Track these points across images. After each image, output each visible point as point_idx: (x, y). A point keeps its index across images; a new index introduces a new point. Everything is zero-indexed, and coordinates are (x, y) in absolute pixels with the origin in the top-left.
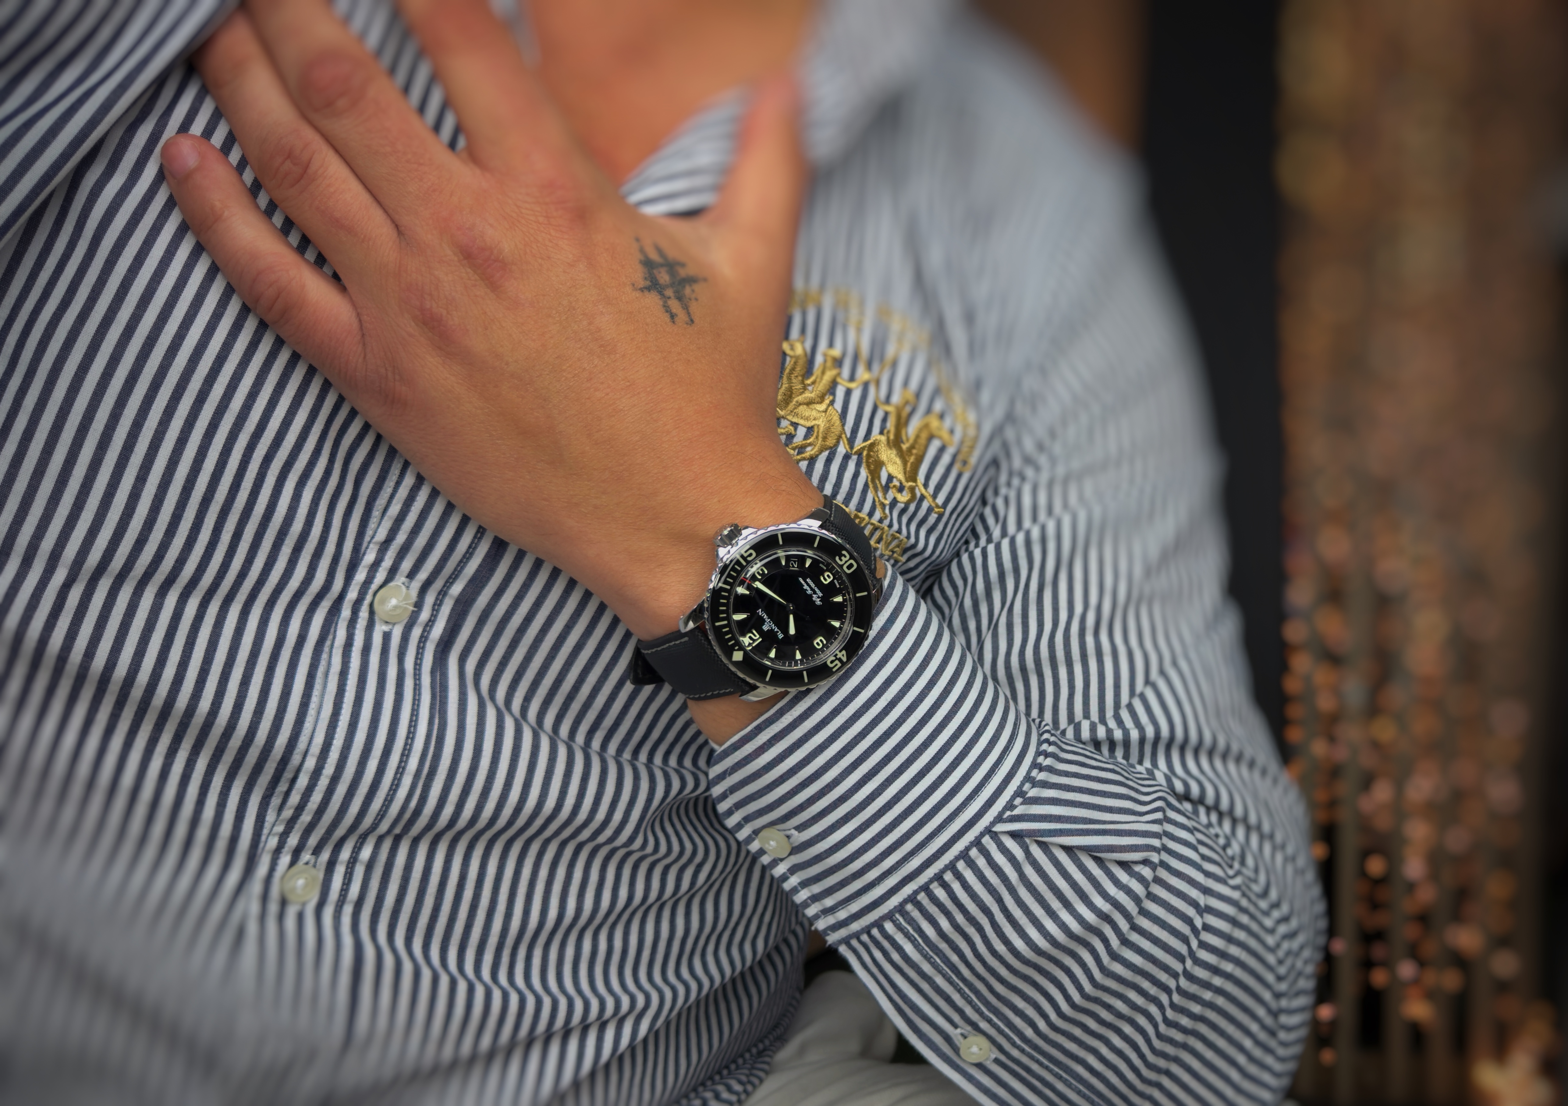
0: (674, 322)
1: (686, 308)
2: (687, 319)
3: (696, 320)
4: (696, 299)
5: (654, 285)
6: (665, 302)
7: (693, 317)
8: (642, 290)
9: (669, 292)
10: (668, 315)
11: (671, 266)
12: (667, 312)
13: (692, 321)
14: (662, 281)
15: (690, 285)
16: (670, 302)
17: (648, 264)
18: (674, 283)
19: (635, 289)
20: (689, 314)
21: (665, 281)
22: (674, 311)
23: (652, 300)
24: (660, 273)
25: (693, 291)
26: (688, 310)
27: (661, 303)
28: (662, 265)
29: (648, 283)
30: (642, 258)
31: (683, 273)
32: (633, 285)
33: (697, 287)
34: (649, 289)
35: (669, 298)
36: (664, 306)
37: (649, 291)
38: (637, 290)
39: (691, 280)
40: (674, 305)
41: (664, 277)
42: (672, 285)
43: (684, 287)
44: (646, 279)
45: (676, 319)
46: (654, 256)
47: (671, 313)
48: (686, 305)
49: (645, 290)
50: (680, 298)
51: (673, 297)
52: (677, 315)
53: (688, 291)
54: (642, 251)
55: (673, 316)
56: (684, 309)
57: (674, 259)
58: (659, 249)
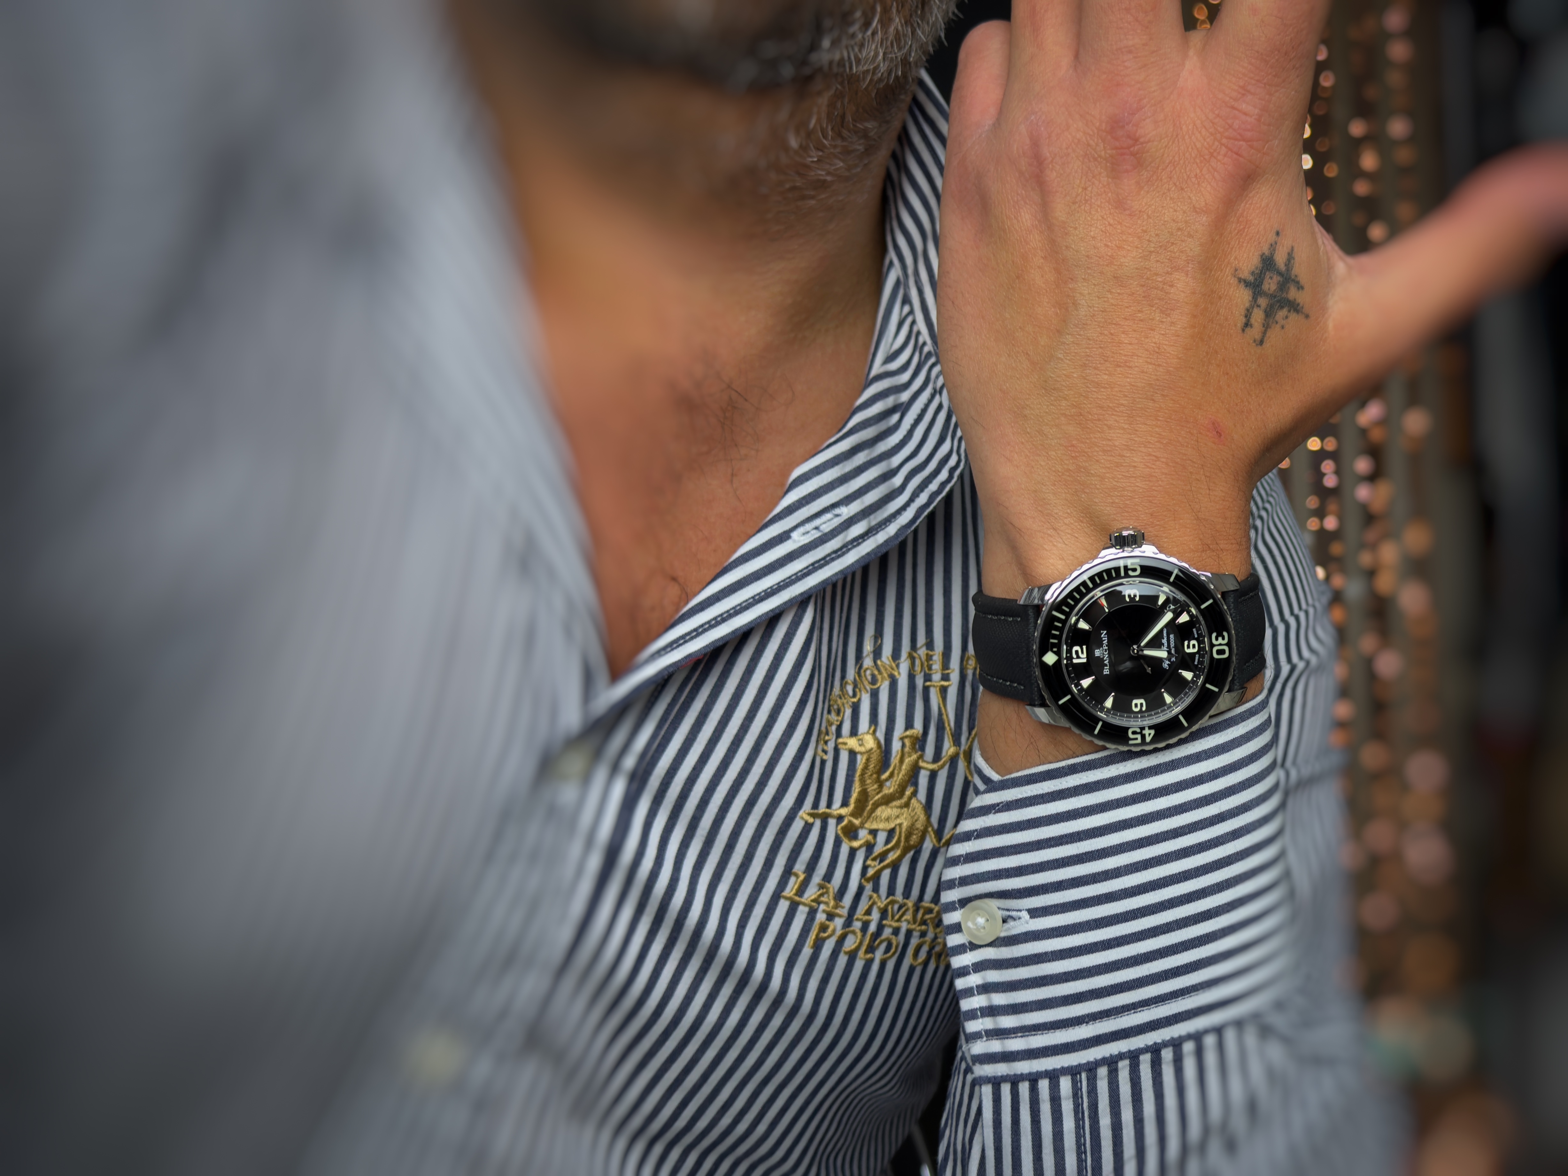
6: (1252, 307)
8: (1240, 280)
14: (1265, 287)
16: (1256, 311)
19: (1235, 276)
26: (1266, 330)
47: (1249, 320)
51: (1262, 308)
57: (1296, 276)
58: (1290, 257)
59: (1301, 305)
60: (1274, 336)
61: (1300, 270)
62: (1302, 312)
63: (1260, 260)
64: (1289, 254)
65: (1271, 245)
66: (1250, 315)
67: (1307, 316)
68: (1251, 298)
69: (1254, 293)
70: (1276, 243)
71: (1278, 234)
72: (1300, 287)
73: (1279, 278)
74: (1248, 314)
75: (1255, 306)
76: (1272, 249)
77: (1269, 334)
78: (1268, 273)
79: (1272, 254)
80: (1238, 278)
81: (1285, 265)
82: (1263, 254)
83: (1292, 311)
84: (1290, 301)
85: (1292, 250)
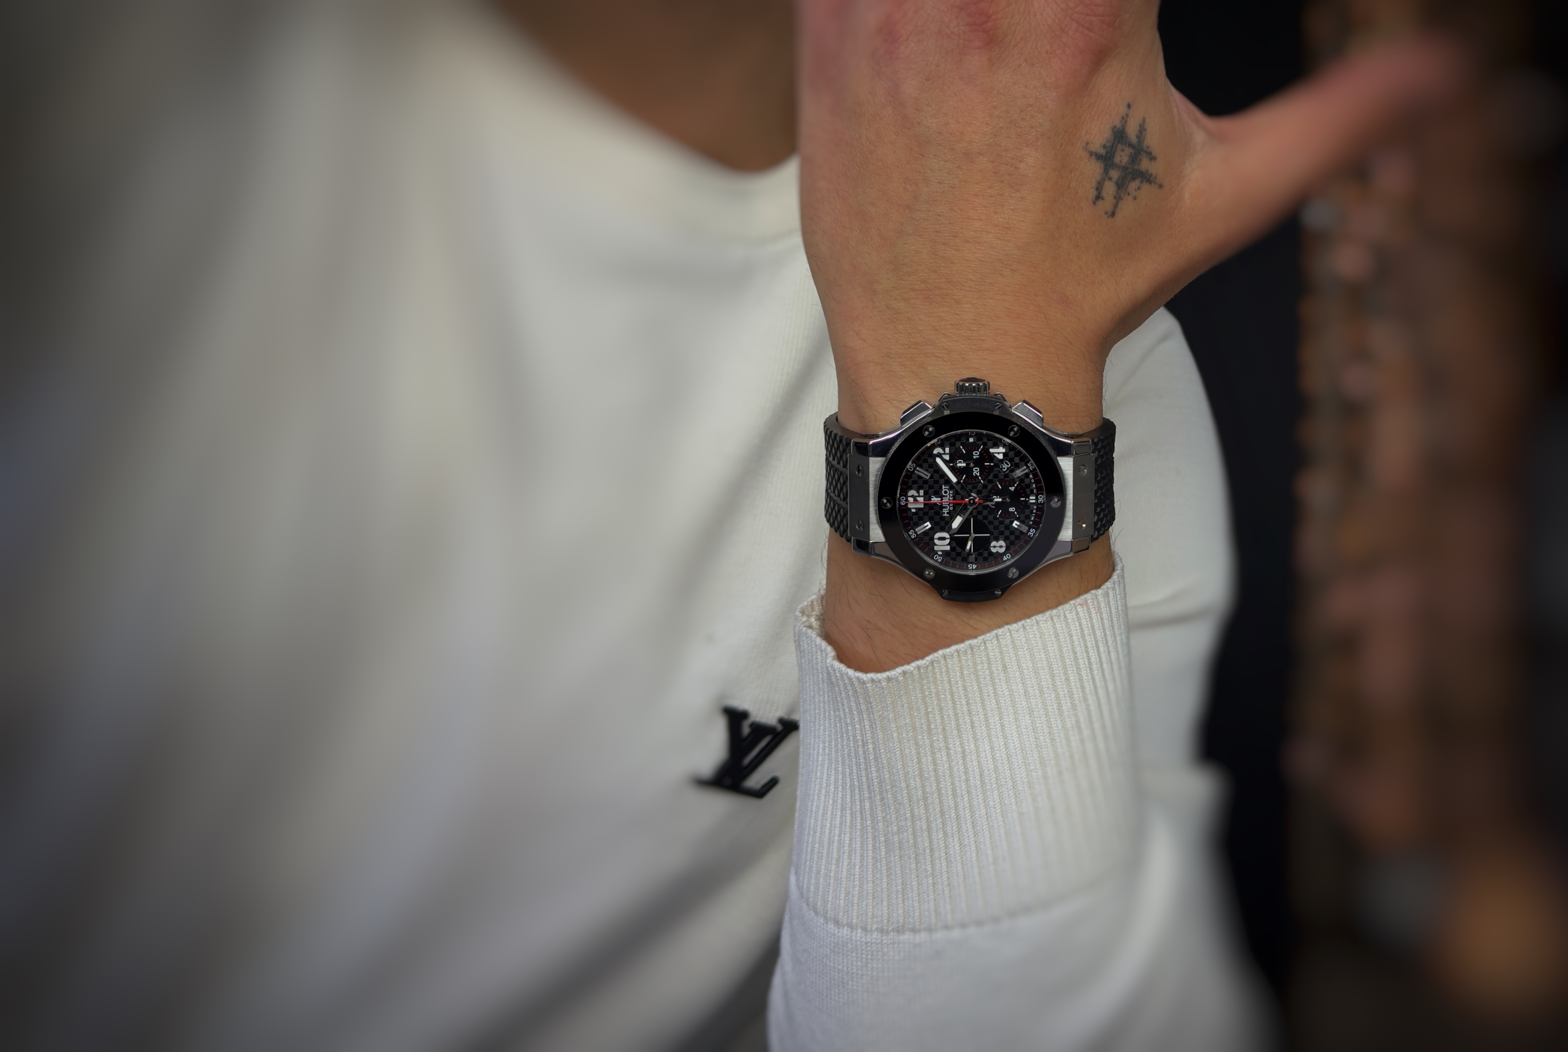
0: (1094, 203)
1: (1118, 198)
2: (1110, 209)
3: (1118, 216)
4: (1135, 198)
5: (1106, 159)
6: (1103, 180)
7: (1117, 211)
8: (1091, 154)
9: (1115, 174)
10: (1095, 193)
11: (1139, 151)
12: (1097, 189)
13: (1113, 214)
14: (1117, 159)
15: (1142, 182)
16: (1107, 183)
17: (1119, 135)
18: (1127, 169)
19: (1085, 149)
20: (1116, 206)
21: (1121, 161)
22: (1104, 193)
23: (1094, 169)
24: (1123, 150)
25: (1139, 188)
26: (1118, 202)
27: (1098, 177)
28: (1131, 145)
29: (1102, 152)
30: (1118, 125)
31: (1145, 164)
32: (1087, 144)
33: (1146, 187)
34: (1099, 157)
35: (1110, 179)
36: (1099, 183)
37: (1098, 159)
38: (1087, 149)
39: (1147, 178)
40: (1109, 189)
41: (1122, 157)
42: (1125, 168)
43: (1134, 179)
44: (1104, 147)
45: (1100, 202)
46: (1132, 132)
47: (1100, 193)
48: (1120, 196)
49: (1093, 157)
50: (1121, 185)
51: (1114, 180)
52: (1103, 199)
53: (1133, 185)
54: (1125, 119)
55: (1098, 197)
56: (1115, 198)
57: (1148, 147)
58: (1142, 129)
59: (1154, 175)
60: (1127, 207)
61: (1152, 141)
62: (1155, 183)
63: (1111, 133)
64: (1140, 125)
65: (1123, 118)
66: (1102, 188)
67: (1161, 186)
68: (1102, 171)
69: (1106, 165)
70: (1127, 116)
71: (1129, 106)
72: (1152, 158)
73: (1131, 150)
74: (1099, 188)
75: (1107, 179)
76: (1123, 122)
77: (1120, 205)
78: (1119, 146)
79: (1124, 127)
80: (1089, 151)
81: (1137, 137)
82: (1115, 127)
83: (1144, 182)
84: (1143, 172)
85: (1144, 120)
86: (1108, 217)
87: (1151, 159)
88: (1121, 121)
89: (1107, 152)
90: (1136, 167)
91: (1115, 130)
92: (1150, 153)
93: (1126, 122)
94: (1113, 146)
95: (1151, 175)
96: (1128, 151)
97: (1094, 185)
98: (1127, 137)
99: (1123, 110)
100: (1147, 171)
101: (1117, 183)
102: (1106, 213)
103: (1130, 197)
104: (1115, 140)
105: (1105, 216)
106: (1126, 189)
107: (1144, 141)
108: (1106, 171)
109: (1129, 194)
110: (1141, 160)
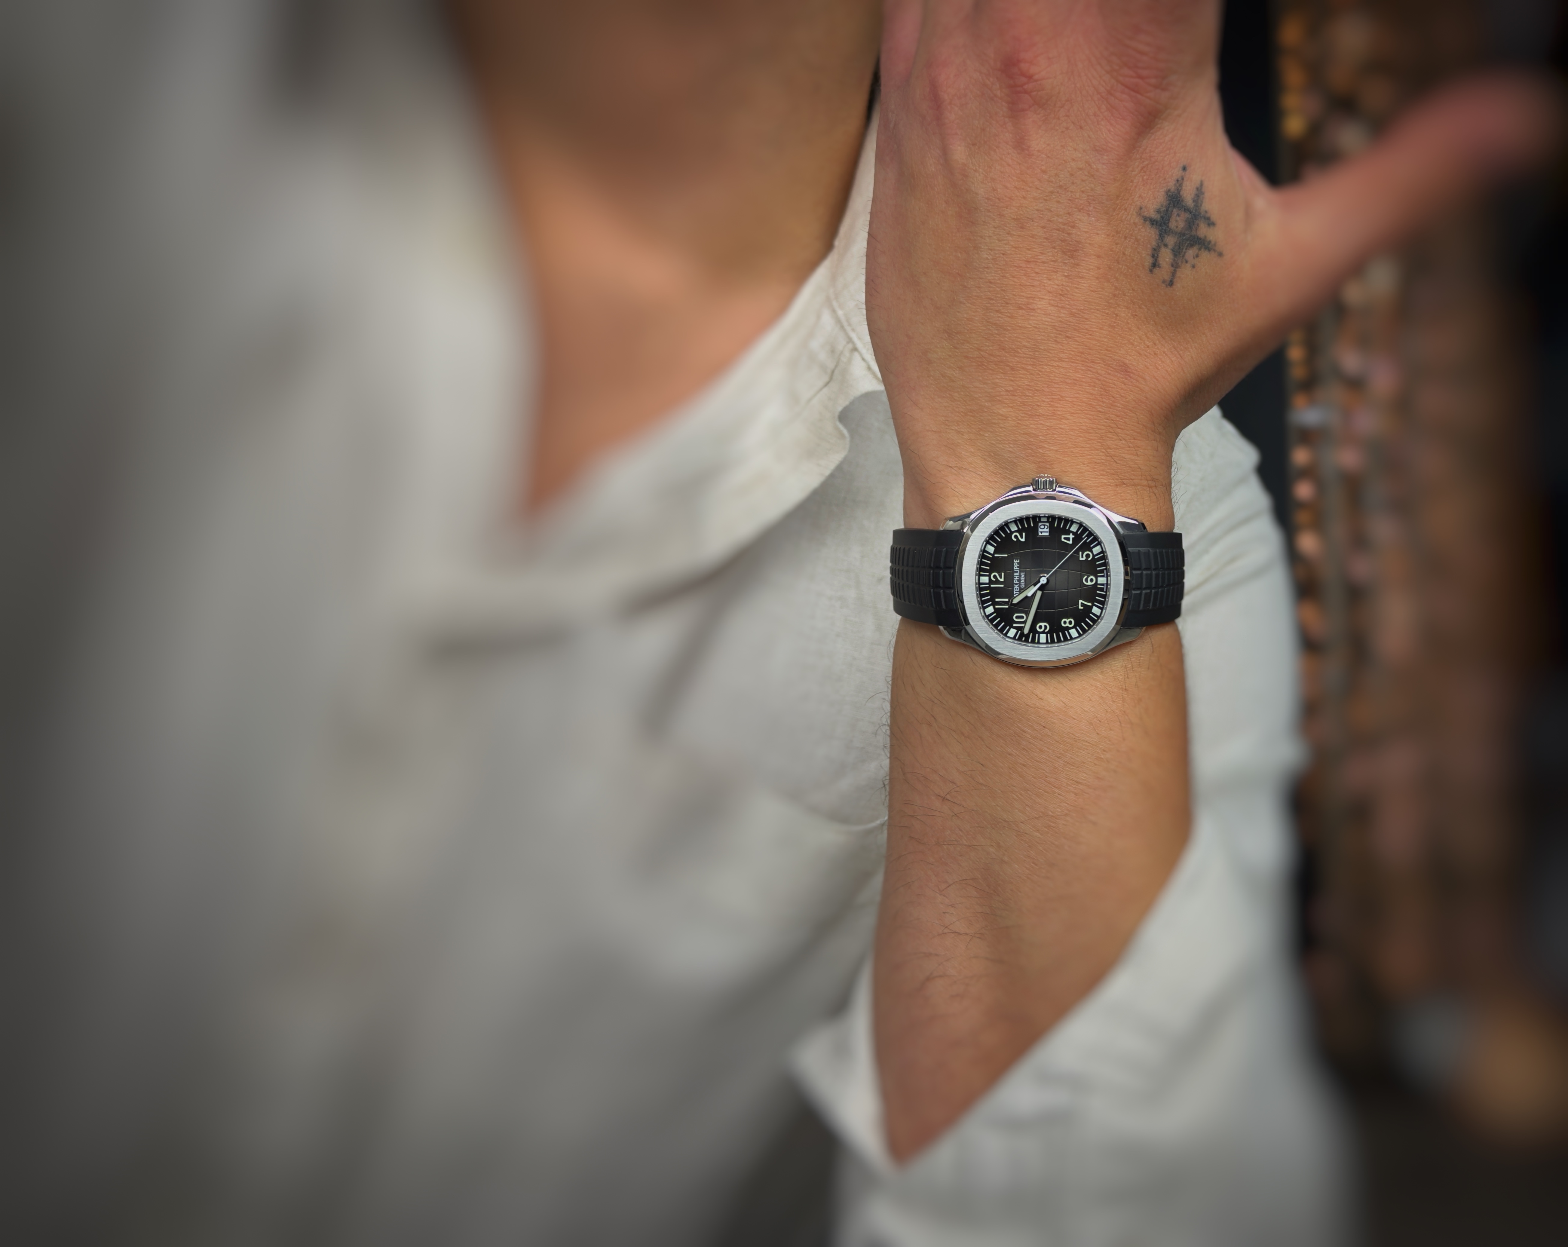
0: (1151, 271)
1: (1175, 266)
2: (1167, 277)
3: (1178, 285)
4: (1193, 267)
5: (1161, 223)
6: (1159, 247)
7: (1175, 280)
8: (1145, 219)
9: (1171, 240)
10: (1151, 260)
11: (1196, 216)
12: (1153, 256)
13: (1171, 283)
14: (1173, 225)
15: (1200, 249)
16: (1163, 249)
17: (1174, 200)
18: (1184, 235)
19: (1139, 214)
20: (1174, 274)
21: (1177, 227)
22: (1161, 261)
23: (1150, 234)
24: (1178, 215)
25: (1197, 256)
26: (1175, 271)
27: (1154, 243)
28: (1187, 210)
29: (1157, 216)
30: (1173, 189)
31: (1203, 230)
32: (1141, 208)
33: (1205, 254)
34: (1153, 222)
35: (1166, 245)
36: (1155, 250)
37: (1152, 224)
38: (1140, 214)
39: (1205, 245)
40: (1166, 256)
41: (1178, 222)
42: (1181, 234)
43: (1192, 246)
44: (1158, 211)
45: (1156, 270)
46: (1188, 194)
47: (1156, 260)
48: (1177, 264)
49: (1147, 222)
50: (1178, 252)
51: (1170, 247)
52: (1159, 267)
53: (1190, 253)
54: (1180, 182)
55: (1155, 265)
56: (1172, 266)
57: (1206, 212)
59: (1213, 243)
60: (1186, 276)
61: (1210, 206)
62: (1215, 251)
63: (1165, 197)
64: (1197, 189)
65: (1178, 181)
66: (1158, 255)
68: (1157, 237)
69: (1161, 231)
70: (1183, 179)
71: (1184, 169)
72: (1211, 224)
73: (1188, 215)
74: (1155, 254)
75: (1162, 245)
76: (1178, 185)
77: (1178, 274)
78: (1174, 210)
79: (1179, 191)
80: (1143, 217)
81: (1194, 201)
82: (1169, 191)
83: (1202, 250)
84: (1200, 239)
85: (1202, 184)
86: (1166, 285)
87: (1209, 225)
88: (1175, 185)
89: (1162, 217)
90: (1193, 233)
91: (1170, 193)
92: (1209, 219)
93: (1181, 185)
94: (1167, 210)
95: (1210, 242)
96: (1185, 216)
97: (1150, 252)
98: (1183, 201)
99: (1177, 173)
100: (1205, 237)
101: (1173, 250)
102: (1164, 282)
103: (1188, 265)
104: (1170, 204)
105: (1164, 285)
106: (1183, 256)
107: (1201, 205)
108: (1161, 237)
109: (1187, 262)
110: (1198, 225)
